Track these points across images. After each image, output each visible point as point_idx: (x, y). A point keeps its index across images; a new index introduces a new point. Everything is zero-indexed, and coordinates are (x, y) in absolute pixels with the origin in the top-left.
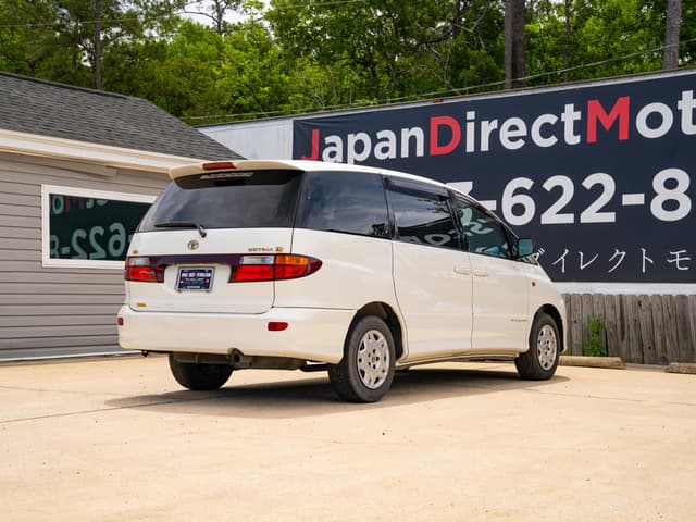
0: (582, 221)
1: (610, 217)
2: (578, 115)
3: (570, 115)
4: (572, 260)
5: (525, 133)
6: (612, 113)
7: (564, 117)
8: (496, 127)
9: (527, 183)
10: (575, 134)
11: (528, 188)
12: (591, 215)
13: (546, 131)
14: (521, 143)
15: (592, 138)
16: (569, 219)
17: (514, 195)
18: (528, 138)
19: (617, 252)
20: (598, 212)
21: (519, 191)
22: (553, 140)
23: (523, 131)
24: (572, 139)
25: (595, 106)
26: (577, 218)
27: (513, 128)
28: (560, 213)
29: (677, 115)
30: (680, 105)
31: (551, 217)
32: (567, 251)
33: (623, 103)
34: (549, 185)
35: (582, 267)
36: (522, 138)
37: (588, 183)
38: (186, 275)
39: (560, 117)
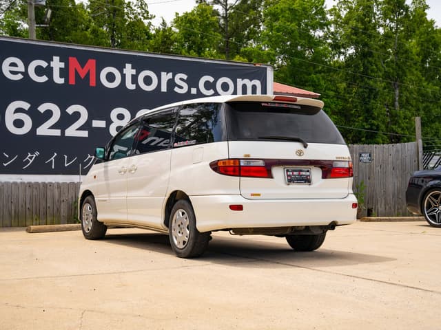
0: (66, 135)
1: (85, 134)
2: (62, 65)
3: (57, 64)
4: (59, 160)
5: (23, 70)
6: (85, 68)
7: (52, 64)
9: (26, 106)
10: (61, 77)
11: (27, 109)
12: (72, 132)
13: (39, 71)
14: (19, 77)
15: (72, 81)
16: (57, 133)
17: (15, 113)
18: (25, 74)
19: (89, 156)
20: (77, 130)
21: (18, 110)
22: (44, 79)
23: (21, 68)
24: (59, 80)
25: (73, 61)
26: (63, 133)
27: (13, 64)
28: (50, 128)
29: (123, 76)
30: (125, 71)
31: (44, 130)
32: (56, 154)
33: (91, 64)
34: (43, 108)
35: (66, 165)
36: (22, 73)
37: (71, 110)
38: (291, 173)
39: (49, 64)
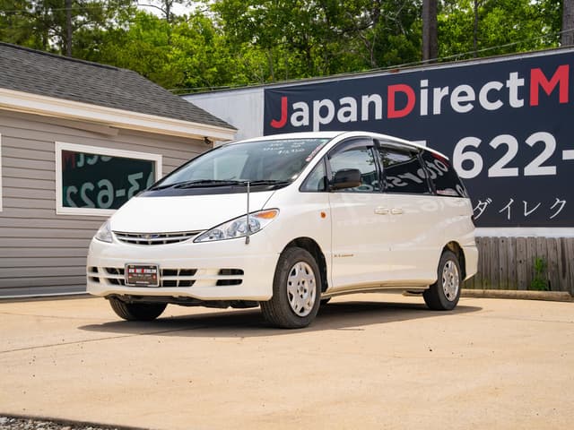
0: (525, 174)
1: (552, 170)
2: (521, 82)
3: (515, 82)
4: (517, 209)
5: (473, 98)
6: (552, 80)
7: (509, 84)
8: (447, 93)
9: (476, 142)
10: (519, 98)
11: (477, 146)
12: (534, 169)
13: (492, 96)
14: (469, 107)
15: (534, 101)
16: (514, 172)
17: (463, 152)
18: (476, 103)
19: (558, 201)
20: (540, 166)
21: (468, 149)
22: (498, 104)
23: (471, 96)
24: (516, 102)
25: (537, 74)
26: (521, 172)
27: (463, 94)
28: (506, 167)
31: (497, 171)
32: (512, 201)
33: (563, 71)
34: (495, 143)
35: (526, 214)
36: (472, 102)
37: (531, 141)
39: (505, 84)
